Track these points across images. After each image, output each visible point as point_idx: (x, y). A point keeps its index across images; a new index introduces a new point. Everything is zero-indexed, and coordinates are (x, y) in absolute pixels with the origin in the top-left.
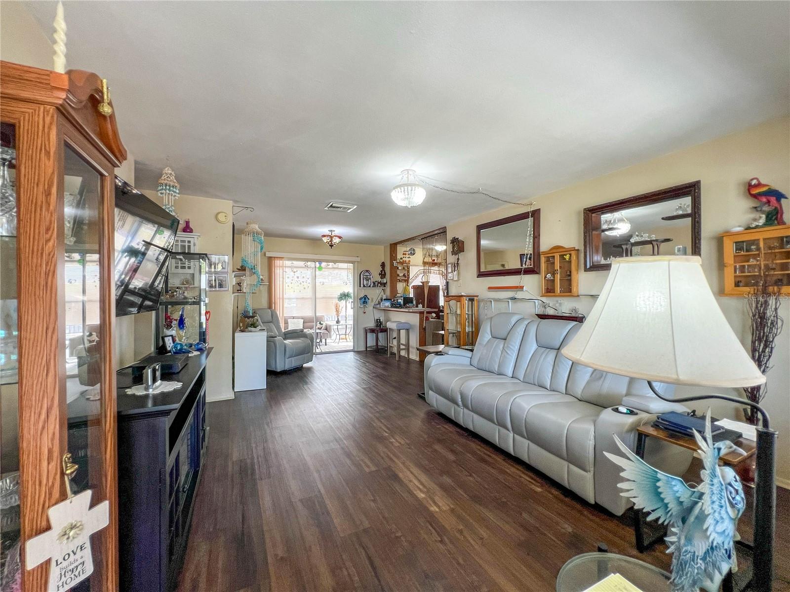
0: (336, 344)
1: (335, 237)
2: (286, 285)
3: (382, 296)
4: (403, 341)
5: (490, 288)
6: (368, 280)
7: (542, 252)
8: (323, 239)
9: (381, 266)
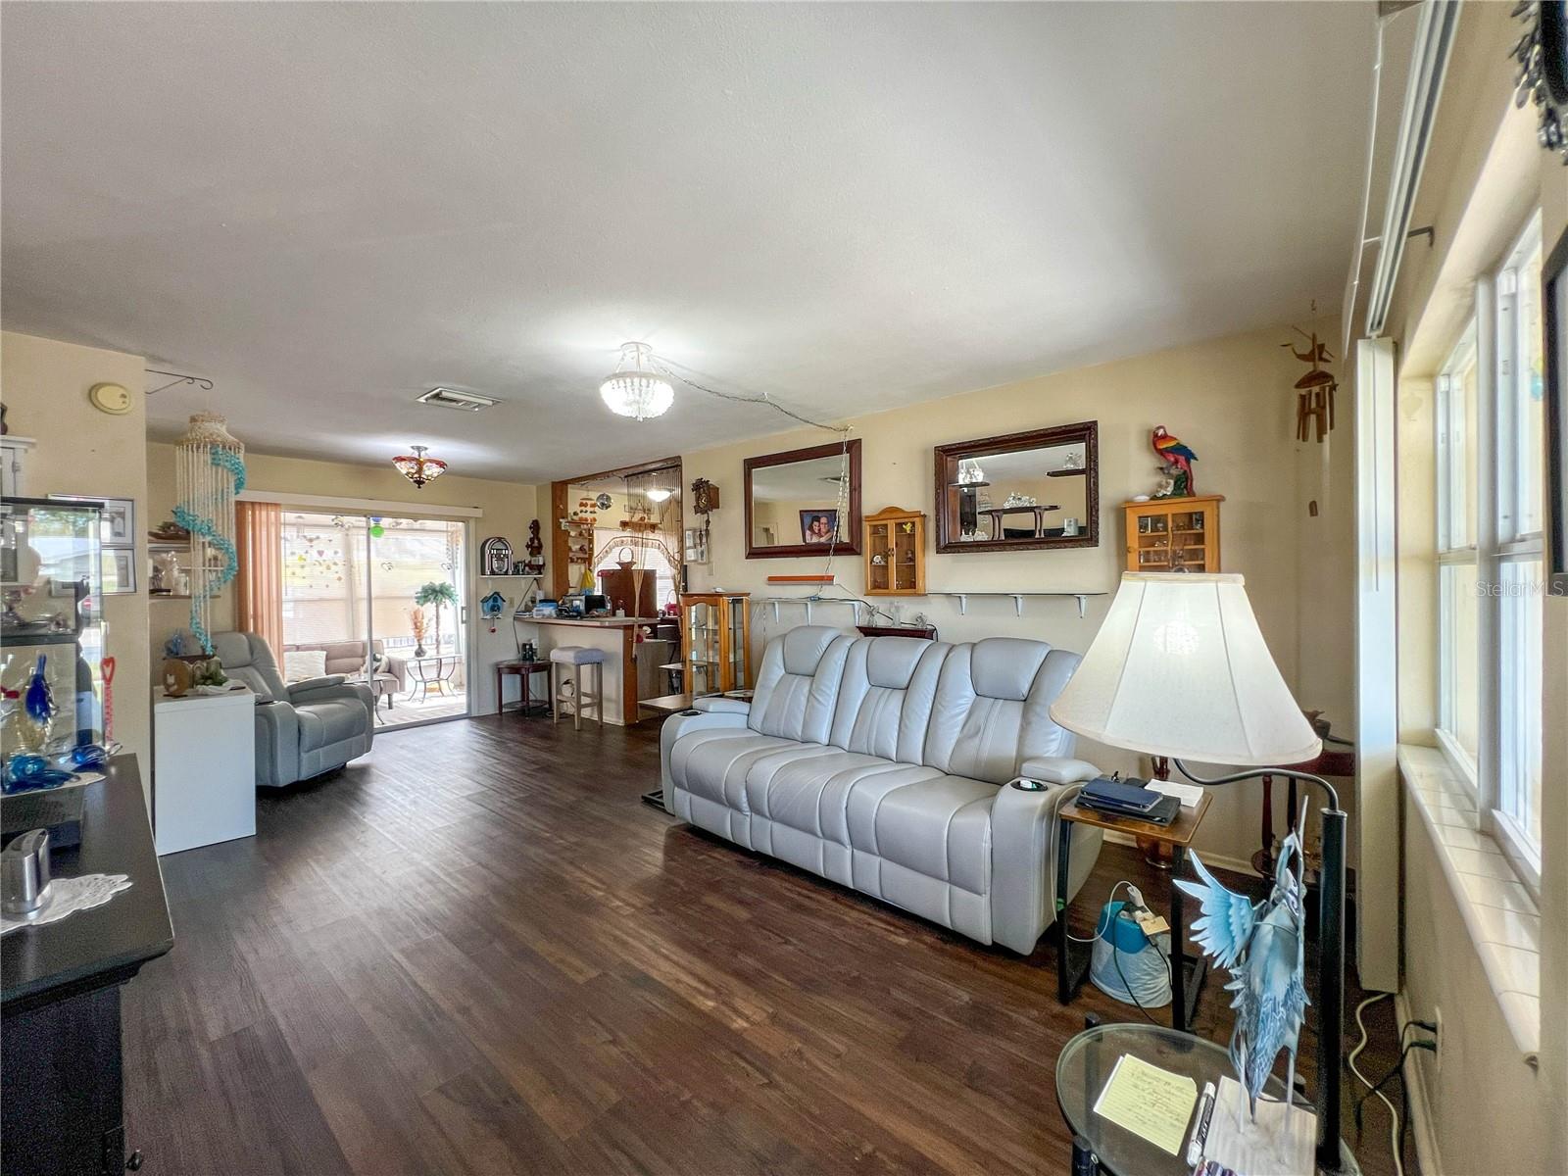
0: (417, 705)
1: (429, 464)
2: (285, 573)
3: (534, 593)
4: (586, 686)
5: (771, 579)
6: (502, 560)
7: (867, 517)
8: (398, 465)
9: (531, 528)
